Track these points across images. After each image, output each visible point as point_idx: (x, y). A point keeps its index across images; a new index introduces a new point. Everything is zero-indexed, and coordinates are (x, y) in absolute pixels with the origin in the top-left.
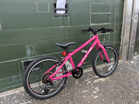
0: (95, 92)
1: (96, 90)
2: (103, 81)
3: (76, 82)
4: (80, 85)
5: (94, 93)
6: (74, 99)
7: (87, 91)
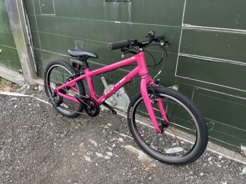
0: (100, 155)
1: (104, 154)
2: (139, 157)
3: (109, 124)
4: (104, 131)
5: (97, 153)
6: (72, 137)
7: (94, 144)
